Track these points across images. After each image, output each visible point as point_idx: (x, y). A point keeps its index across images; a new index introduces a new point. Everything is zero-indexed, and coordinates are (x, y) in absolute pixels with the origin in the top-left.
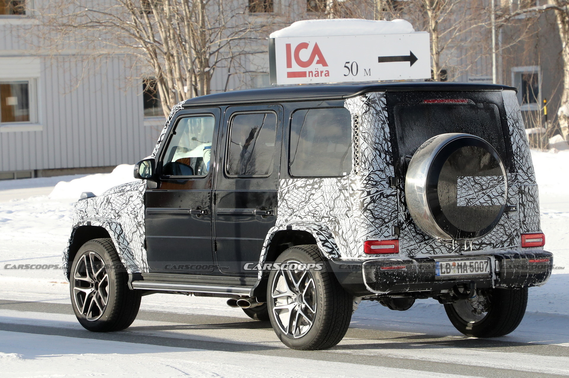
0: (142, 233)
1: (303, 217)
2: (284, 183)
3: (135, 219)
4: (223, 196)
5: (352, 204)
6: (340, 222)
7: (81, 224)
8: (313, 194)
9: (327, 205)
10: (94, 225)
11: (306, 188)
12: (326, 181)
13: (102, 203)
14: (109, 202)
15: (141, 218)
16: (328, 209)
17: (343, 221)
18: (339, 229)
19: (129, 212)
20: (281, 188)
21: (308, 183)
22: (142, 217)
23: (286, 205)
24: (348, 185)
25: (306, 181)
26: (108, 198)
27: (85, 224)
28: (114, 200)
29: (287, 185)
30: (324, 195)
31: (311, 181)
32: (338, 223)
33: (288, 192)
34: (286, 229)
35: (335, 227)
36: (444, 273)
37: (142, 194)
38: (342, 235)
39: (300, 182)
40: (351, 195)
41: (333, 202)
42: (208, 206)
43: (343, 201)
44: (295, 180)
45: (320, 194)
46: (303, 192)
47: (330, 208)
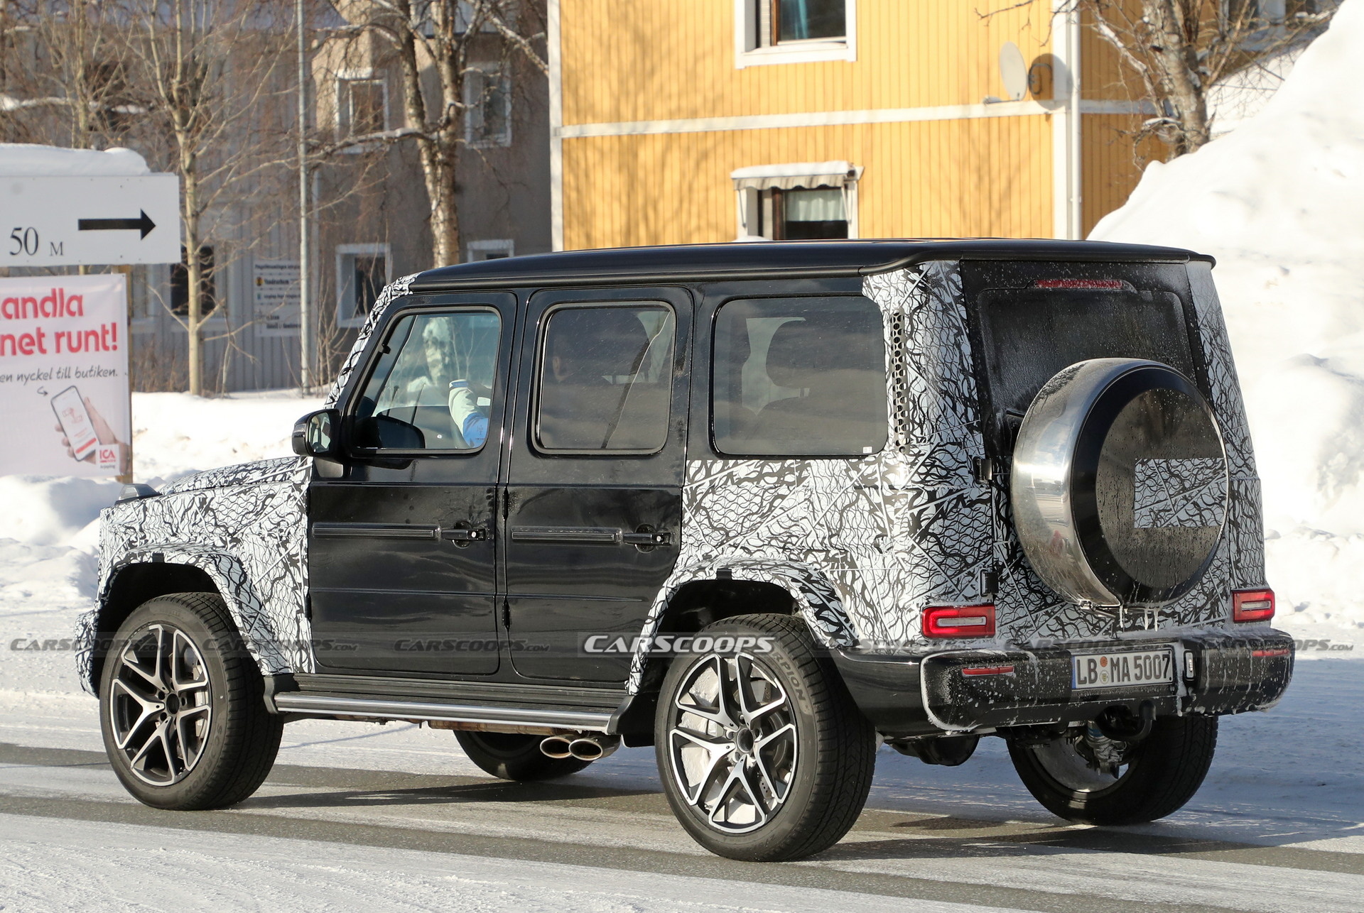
0: (299, 580)
1: (752, 549)
2: (700, 469)
3: (282, 549)
4: (528, 497)
5: (890, 521)
6: (858, 563)
7: (135, 558)
8: (783, 497)
9: (822, 522)
10: (174, 561)
11: (762, 483)
12: (818, 466)
13: (186, 510)
14: (208, 509)
15: (298, 545)
16: (824, 532)
17: (866, 561)
18: (854, 580)
19: (265, 533)
20: (692, 481)
21: (767, 470)
22: (301, 545)
23: (706, 521)
24: (877, 475)
25: (762, 466)
26: (204, 499)
27: (148, 558)
28: (220, 504)
29: (708, 474)
30: (814, 498)
31: (776, 466)
32: (853, 565)
33: (713, 489)
34: (714, 577)
35: (843, 575)
36: (1084, 682)
37: (301, 491)
38: (863, 593)
39: (743, 469)
40: (887, 500)
41: (837, 516)
42: (487, 521)
43: (866, 514)
44: (731, 462)
45: (801, 497)
46: (755, 490)
47: (829, 529)
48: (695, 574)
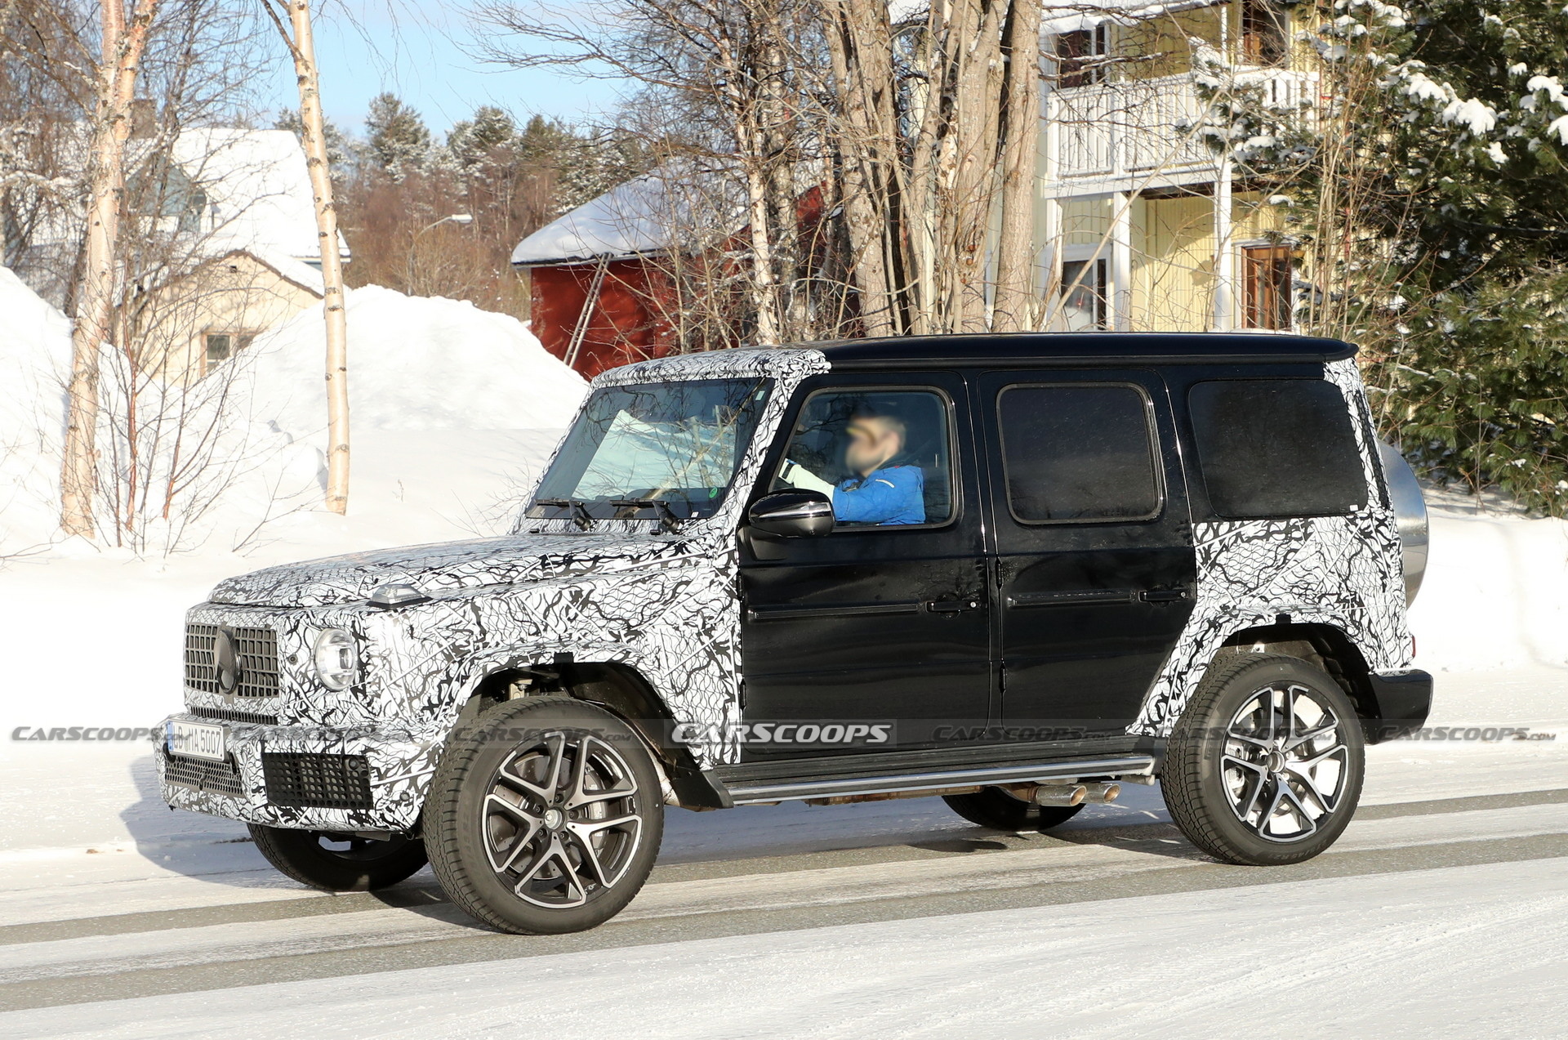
0: (729, 667)
1: (1269, 597)
2: (1207, 531)
4: (1025, 566)
5: (1388, 566)
6: (1365, 602)
8: (1296, 551)
9: (1333, 570)
10: (589, 660)
11: (1271, 539)
12: (1320, 524)
15: (728, 632)
16: (1336, 579)
17: (1372, 600)
18: (1362, 616)
19: (680, 622)
20: (1201, 542)
21: (1273, 528)
22: (733, 631)
23: (1223, 576)
24: (1372, 528)
25: (1269, 526)
26: (579, 592)
29: (1216, 535)
30: (1324, 550)
31: (1282, 525)
32: (1361, 604)
33: (1226, 548)
34: (1273, 622)
35: (1353, 612)
38: (1369, 627)
39: (1251, 528)
40: (1384, 548)
41: (1346, 564)
42: (978, 591)
43: (1370, 561)
44: (1237, 524)
45: (1313, 550)
46: (1268, 546)
47: (1340, 576)
48: (1254, 621)
